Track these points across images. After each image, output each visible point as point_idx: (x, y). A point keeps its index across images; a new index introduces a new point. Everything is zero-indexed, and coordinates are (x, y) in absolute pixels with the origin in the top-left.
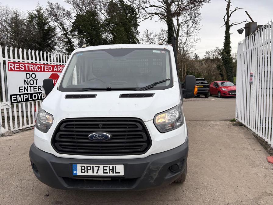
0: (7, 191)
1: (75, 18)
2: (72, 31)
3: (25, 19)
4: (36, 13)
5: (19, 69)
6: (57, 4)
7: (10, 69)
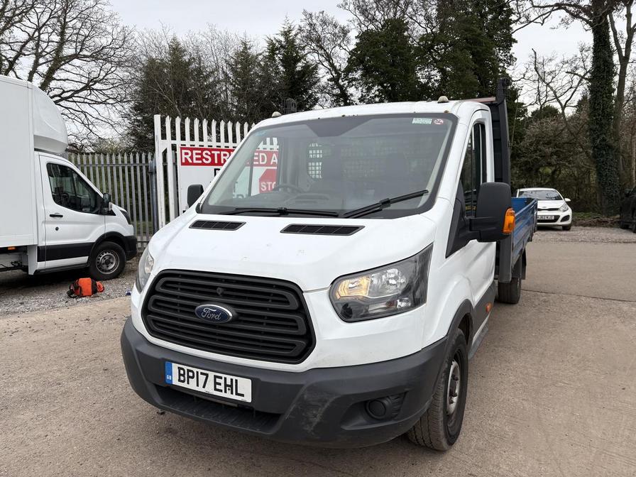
0: (109, 391)
1: (358, 41)
2: (348, 70)
3: (260, 54)
4: (282, 39)
5: (200, 162)
6: (321, 15)
7: (184, 161)
